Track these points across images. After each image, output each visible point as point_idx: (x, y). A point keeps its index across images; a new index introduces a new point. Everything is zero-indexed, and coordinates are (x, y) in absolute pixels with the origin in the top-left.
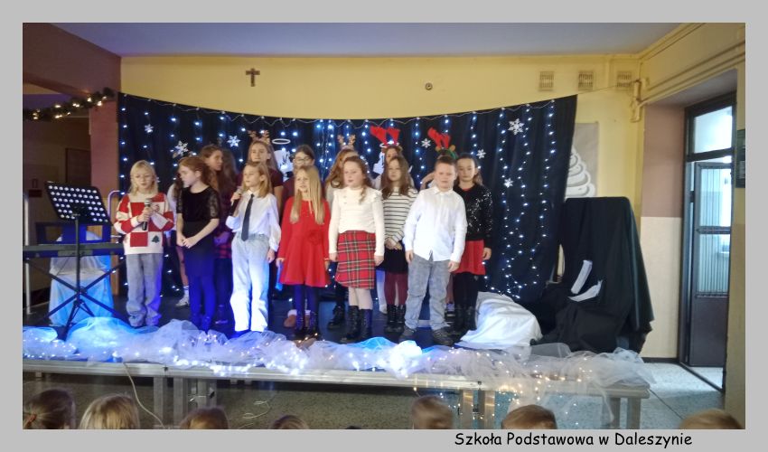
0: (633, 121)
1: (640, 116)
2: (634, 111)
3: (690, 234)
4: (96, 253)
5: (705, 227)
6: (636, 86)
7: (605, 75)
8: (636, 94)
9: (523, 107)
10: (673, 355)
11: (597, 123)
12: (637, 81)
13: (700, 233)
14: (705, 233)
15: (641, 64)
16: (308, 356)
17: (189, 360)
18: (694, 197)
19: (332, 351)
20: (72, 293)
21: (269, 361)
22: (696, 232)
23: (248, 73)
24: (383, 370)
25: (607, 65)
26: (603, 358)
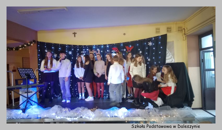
0: (183, 40)
1: (185, 39)
2: (184, 37)
3: (203, 71)
4: (33, 87)
5: (207, 69)
6: (184, 30)
7: (174, 28)
8: (184, 32)
9: (152, 38)
10: (201, 107)
11: (173, 41)
12: (184, 29)
13: (206, 71)
14: (207, 71)
15: (185, 24)
16: (95, 114)
17: (60, 117)
18: (203, 61)
19: (101, 112)
20: (26, 99)
21: (83, 116)
22: (204, 71)
23: (73, 33)
24: (117, 117)
25: (175, 25)
26: (181, 110)
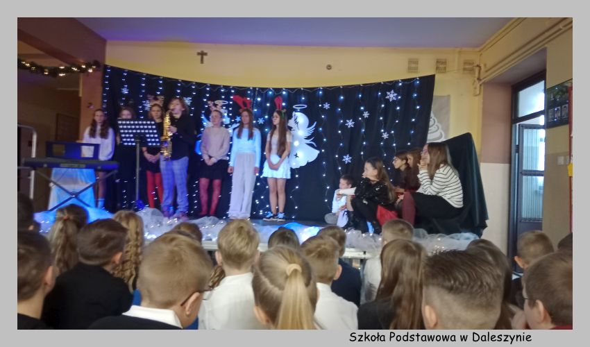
0: (475, 95)
1: (480, 91)
2: (475, 88)
4: (88, 167)
5: (527, 171)
6: (477, 70)
7: (454, 61)
8: (477, 75)
9: (397, 82)
11: (449, 95)
12: (478, 66)
13: (522, 174)
14: (526, 175)
15: (481, 55)
18: (519, 149)
21: (214, 236)
22: (520, 174)
23: (199, 54)
25: (457, 55)
